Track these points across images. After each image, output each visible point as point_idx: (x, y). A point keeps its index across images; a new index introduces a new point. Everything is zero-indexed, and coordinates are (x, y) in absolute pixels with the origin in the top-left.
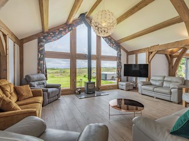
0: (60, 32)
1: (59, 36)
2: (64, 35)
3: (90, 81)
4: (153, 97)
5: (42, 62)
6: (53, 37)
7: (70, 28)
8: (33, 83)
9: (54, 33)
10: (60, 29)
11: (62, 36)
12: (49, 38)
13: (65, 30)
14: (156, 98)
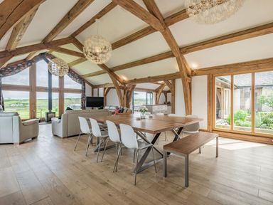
0: (18, 68)
1: (17, 71)
2: (23, 70)
3: (50, 111)
6: (10, 72)
7: (29, 64)
9: (12, 68)
10: (18, 65)
12: (7, 72)
13: (24, 65)
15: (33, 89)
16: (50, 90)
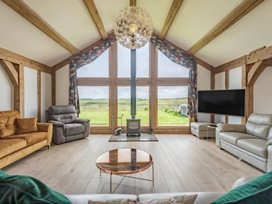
0: (95, 52)
1: (93, 57)
2: (100, 54)
4: (238, 158)
5: (72, 91)
6: (85, 59)
7: (108, 44)
8: (55, 116)
9: (87, 54)
10: (95, 48)
11: (97, 57)
12: (81, 61)
13: (100, 48)
14: (242, 160)
15: (113, 82)
16: (133, 82)
